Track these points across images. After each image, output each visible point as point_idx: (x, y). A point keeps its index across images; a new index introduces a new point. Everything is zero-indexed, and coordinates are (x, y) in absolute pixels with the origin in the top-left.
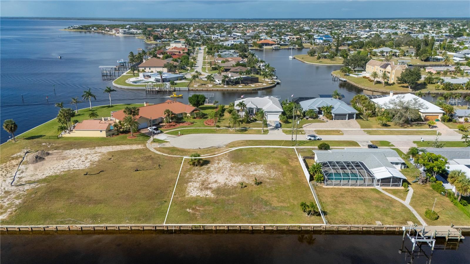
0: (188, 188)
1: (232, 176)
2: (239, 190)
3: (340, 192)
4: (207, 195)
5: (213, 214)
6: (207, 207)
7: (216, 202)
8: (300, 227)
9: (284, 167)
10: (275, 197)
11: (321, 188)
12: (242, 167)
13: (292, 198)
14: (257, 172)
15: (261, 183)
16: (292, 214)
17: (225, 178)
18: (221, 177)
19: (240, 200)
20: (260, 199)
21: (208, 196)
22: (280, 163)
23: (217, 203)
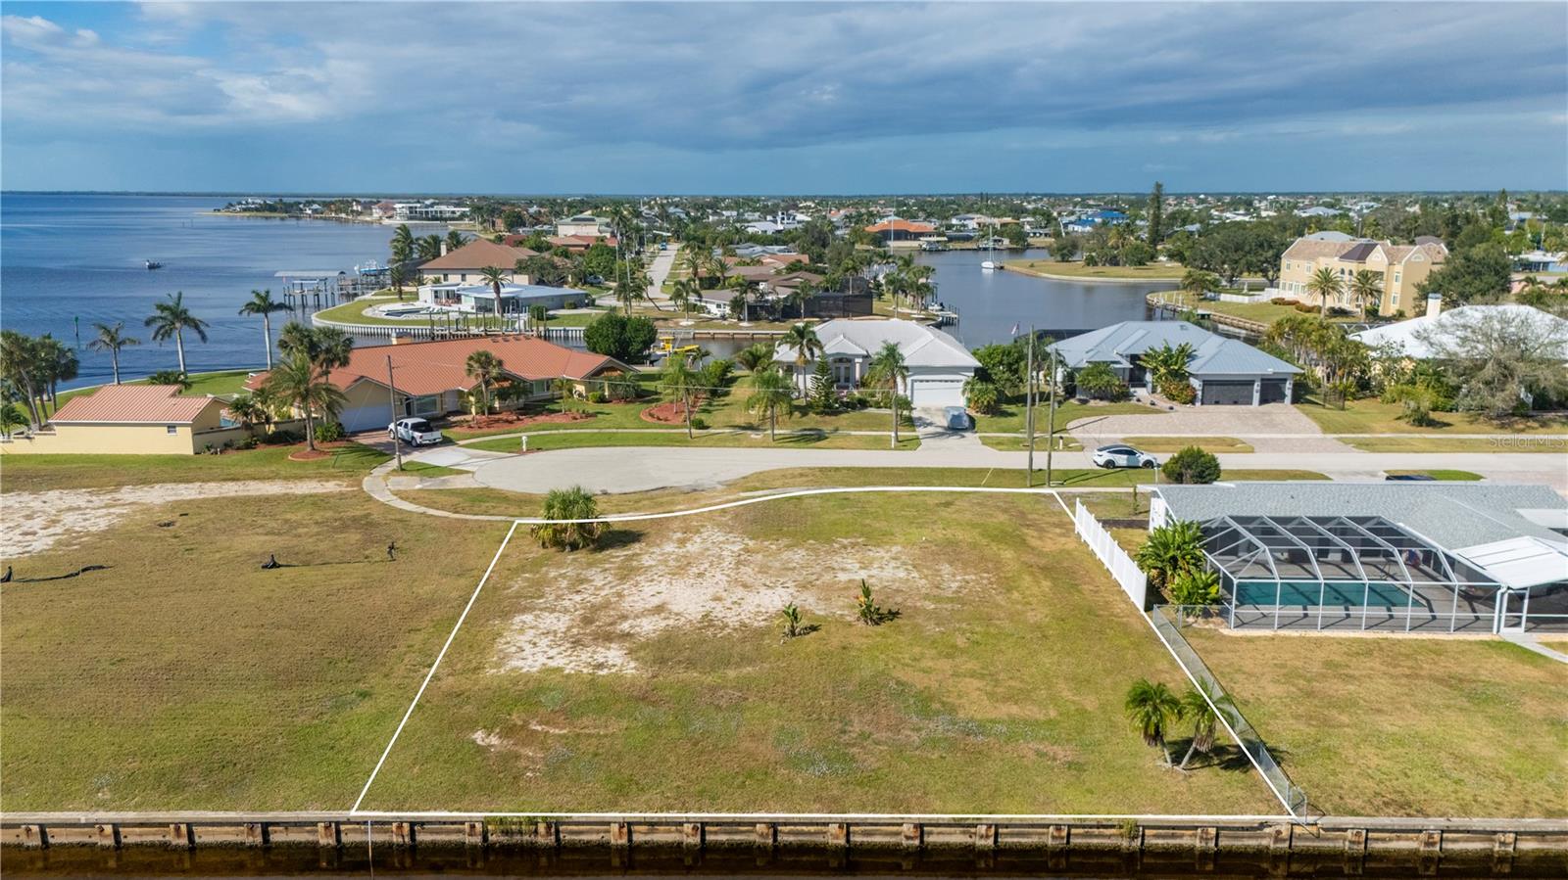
0: (508, 636)
1: (745, 586)
2: (776, 644)
3: (1321, 655)
4: (600, 666)
5: (619, 757)
6: (588, 723)
7: (643, 699)
8: (1135, 830)
9: (1008, 554)
10: (973, 675)
11: (1212, 636)
12: (798, 556)
13: (1066, 679)
14: (874, 572)
15: (893, 615)
16: (1082, 761)
17: (709, 597)
18: (689, 591)
19: (780, 688)
20: (892, 684)
21: (605, 672)
22: (984, 542)
23: (654, 703)
